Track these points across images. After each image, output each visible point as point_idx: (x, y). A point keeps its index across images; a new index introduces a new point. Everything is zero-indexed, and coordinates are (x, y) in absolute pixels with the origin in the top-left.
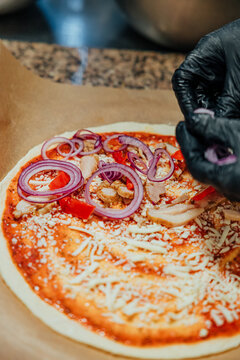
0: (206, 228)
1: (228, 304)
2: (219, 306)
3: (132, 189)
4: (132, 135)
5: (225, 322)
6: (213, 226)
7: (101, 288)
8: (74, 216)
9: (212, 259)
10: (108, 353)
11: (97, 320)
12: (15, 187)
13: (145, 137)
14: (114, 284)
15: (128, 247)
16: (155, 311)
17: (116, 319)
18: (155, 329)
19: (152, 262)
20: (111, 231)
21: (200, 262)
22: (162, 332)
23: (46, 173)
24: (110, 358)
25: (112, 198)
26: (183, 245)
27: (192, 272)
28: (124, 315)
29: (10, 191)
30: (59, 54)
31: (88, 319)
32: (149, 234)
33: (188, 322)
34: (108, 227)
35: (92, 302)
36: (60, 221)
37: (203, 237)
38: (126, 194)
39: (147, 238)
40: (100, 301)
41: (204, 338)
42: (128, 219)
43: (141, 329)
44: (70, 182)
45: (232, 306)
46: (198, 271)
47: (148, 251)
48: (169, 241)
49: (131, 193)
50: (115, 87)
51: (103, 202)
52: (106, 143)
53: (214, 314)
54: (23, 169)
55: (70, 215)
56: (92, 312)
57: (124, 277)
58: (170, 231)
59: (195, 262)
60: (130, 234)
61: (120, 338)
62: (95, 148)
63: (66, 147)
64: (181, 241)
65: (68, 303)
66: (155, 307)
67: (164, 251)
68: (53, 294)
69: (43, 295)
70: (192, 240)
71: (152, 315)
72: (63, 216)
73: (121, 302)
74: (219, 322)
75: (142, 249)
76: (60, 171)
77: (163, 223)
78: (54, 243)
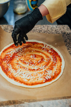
1: (49, 75)
2: (47, 76)
5: (48, 79)
7: (22, 74)
10: (24, 88)
11: (22, 81)
14: (25, 73)
16: (33, 78)
17: (26, 81)
18: (34, 82)
22: (35, 82)
24: (25, 88)
28: (27, 79)
30: (9, 27)
31: (20, 81)
33: (41, 80)
35: (20, 77)
40: (22, 77)
41: (44, 83)
43: (31, 82)
45: (50, 76)
53: (46, 77)
56: (20, 80)
57: (27, 72)
61: (27, 84)
65: (15, 78)
66: (33, 77)
68: (12, 77)
69: (10, 77)
71: (33, 79)
73: (26, 77)
74: (47, 79)
78: (11, 66)
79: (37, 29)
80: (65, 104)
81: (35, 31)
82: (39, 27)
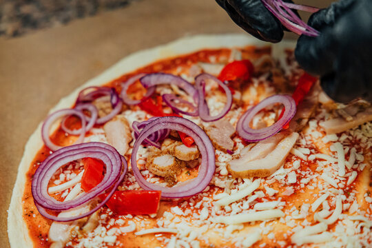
0: (312, 158)
3: (194, 144)
4: (149, 70)
6: (317, 151)
8: (134, 216)
9: (344, 198)
12: (33, 207)
13: (167, 66)
15: (230, 229)
19: (271, 236)
20: (195, 215)
21: (332, 208)
23: (65, 168)
25: (172, 168)
26: (296, 193)
27: (331, 228)
29: (29, 215)
32: (246, 198)
34: (188, 211)
36: (119, 231)
37: (315, 172)
38: (190, 155)
39: (246, 204)
42: (208, 188)
44: (108, 170)
46: (337, 222)
47: (257, 222)
48: (275, 195)
49: (194, 150)
50: (93, 14)
51: (162, 178)
52: (124, 94)
54: (31, 176)
55: (129, 216)
58: (269, 182)
59: (325, 212)
60: (222, 208)
62: (114, 106)
63: (73, 121)
64: (290, 190)
67: (278, 213)
70: (304, 181)
72: (120, 221)
75: (250, 223)
76: (85, 159)
77: (255, 175)
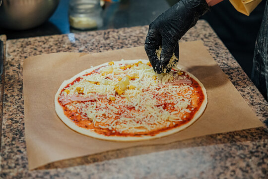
79: (131, 36)
80: (201, 154)
81: (128, 39)
82: (135, 31)
